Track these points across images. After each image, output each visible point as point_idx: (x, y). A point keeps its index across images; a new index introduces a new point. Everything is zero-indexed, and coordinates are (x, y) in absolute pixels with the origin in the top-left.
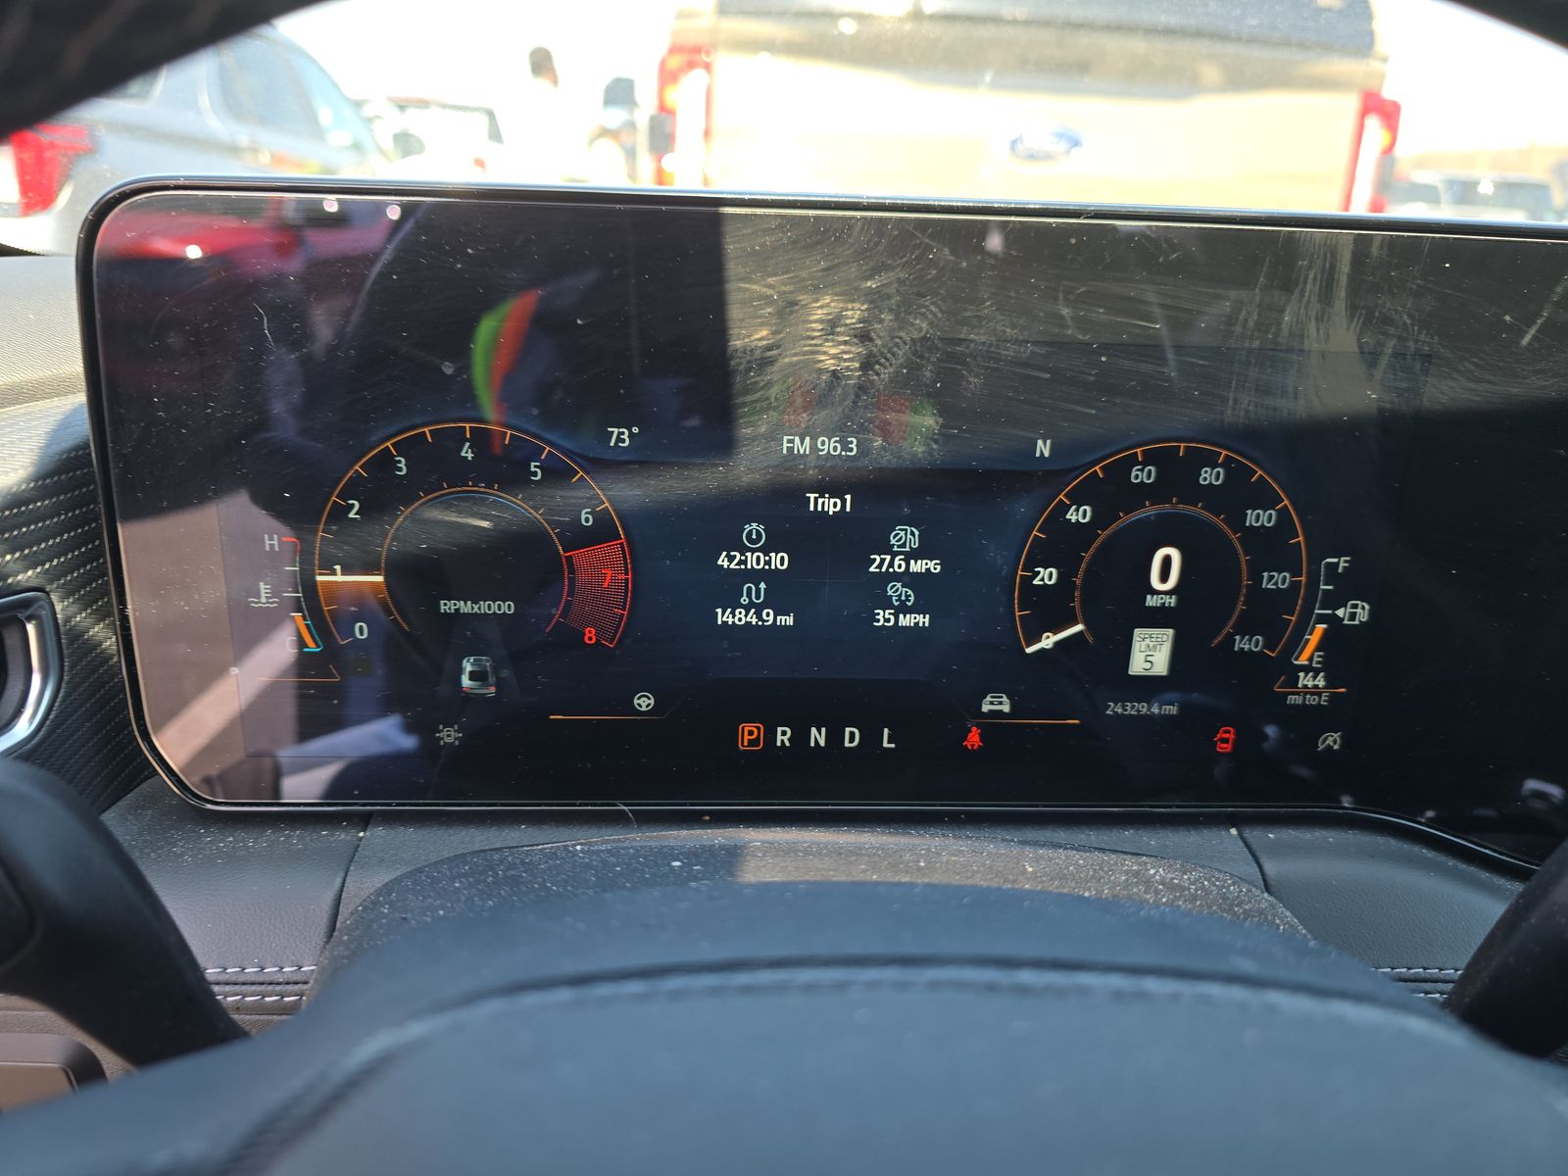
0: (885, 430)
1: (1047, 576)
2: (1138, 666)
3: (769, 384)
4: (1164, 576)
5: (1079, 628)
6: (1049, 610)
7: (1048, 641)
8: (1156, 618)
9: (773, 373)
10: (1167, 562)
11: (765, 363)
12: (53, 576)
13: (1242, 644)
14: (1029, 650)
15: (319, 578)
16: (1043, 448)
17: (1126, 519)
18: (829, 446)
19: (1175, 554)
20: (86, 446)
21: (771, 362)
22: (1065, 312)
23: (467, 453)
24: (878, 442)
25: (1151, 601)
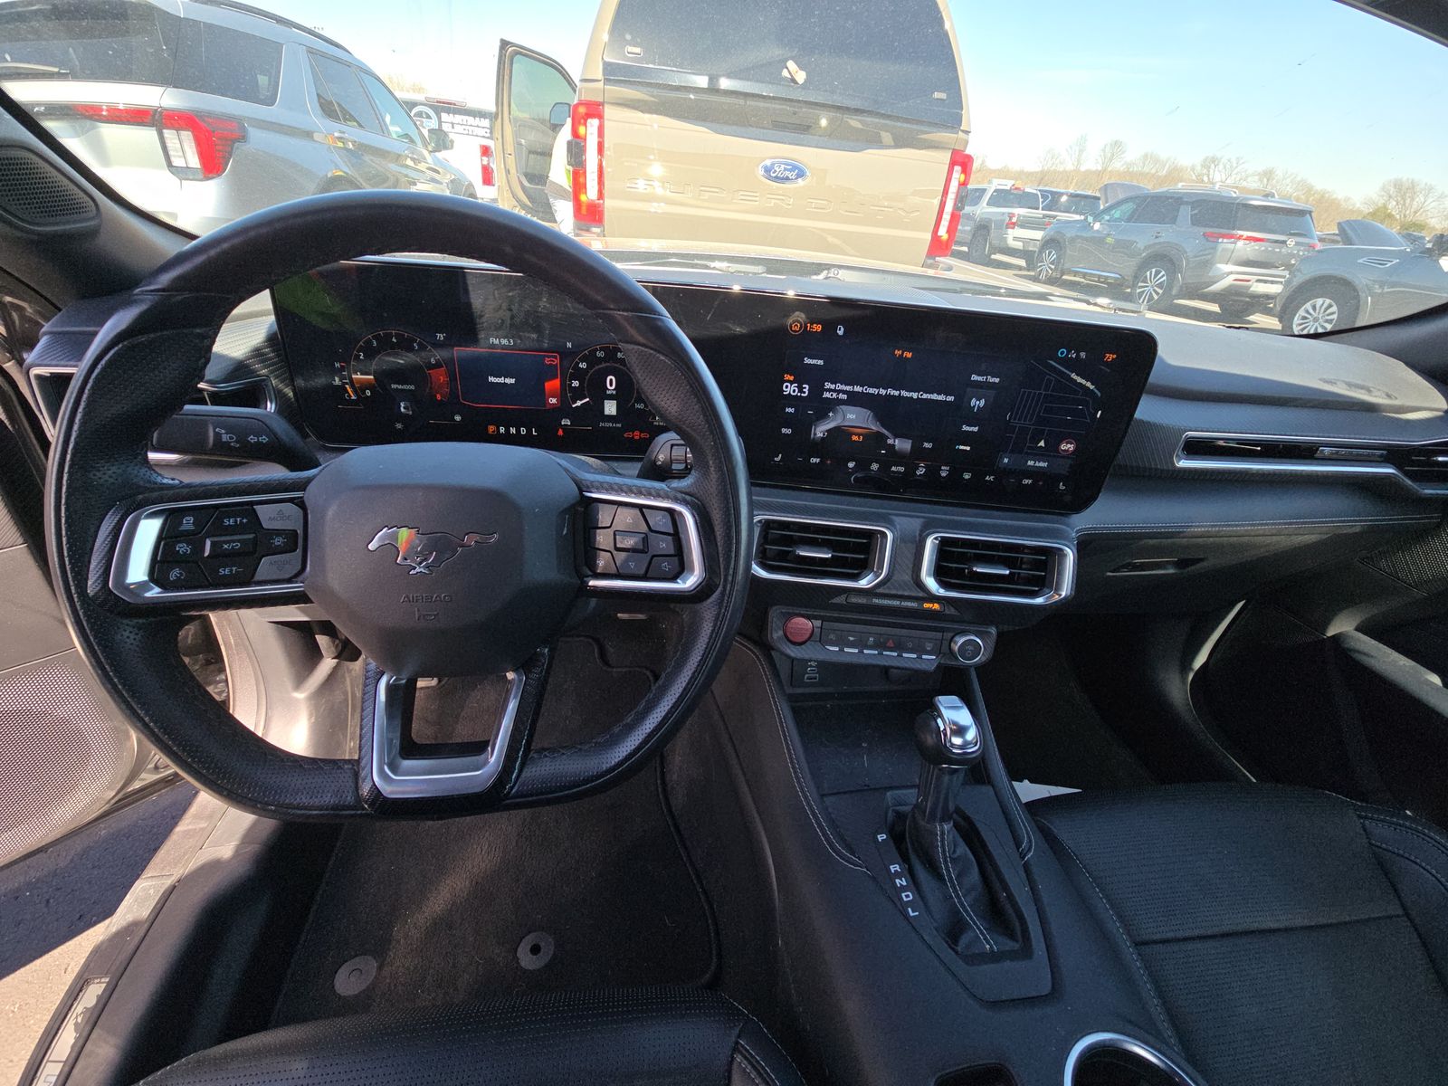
0: (520, 338)
1: (576, 384)
2: (607, 412)
3: (483, 323)
4: (611, 385)
5: (588, 399)
6: (578, 394)
7: (579, 403)
8: (611, 397)
9: (484, 319)
10: (611, 380)
11: (481, 316)
12: (272, 372)
13: (637, 406)
14: (574, 406)
15: (353, 376)
16: (569, 345)
17: (597, 367)
18: (504, 342)
19: (613, 378)
20: (275, 334)
21: (483, 316)
22: (569, 305)
23: (394, 340)
24: (519, 341)
25: (608, 392)
